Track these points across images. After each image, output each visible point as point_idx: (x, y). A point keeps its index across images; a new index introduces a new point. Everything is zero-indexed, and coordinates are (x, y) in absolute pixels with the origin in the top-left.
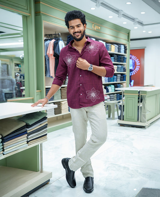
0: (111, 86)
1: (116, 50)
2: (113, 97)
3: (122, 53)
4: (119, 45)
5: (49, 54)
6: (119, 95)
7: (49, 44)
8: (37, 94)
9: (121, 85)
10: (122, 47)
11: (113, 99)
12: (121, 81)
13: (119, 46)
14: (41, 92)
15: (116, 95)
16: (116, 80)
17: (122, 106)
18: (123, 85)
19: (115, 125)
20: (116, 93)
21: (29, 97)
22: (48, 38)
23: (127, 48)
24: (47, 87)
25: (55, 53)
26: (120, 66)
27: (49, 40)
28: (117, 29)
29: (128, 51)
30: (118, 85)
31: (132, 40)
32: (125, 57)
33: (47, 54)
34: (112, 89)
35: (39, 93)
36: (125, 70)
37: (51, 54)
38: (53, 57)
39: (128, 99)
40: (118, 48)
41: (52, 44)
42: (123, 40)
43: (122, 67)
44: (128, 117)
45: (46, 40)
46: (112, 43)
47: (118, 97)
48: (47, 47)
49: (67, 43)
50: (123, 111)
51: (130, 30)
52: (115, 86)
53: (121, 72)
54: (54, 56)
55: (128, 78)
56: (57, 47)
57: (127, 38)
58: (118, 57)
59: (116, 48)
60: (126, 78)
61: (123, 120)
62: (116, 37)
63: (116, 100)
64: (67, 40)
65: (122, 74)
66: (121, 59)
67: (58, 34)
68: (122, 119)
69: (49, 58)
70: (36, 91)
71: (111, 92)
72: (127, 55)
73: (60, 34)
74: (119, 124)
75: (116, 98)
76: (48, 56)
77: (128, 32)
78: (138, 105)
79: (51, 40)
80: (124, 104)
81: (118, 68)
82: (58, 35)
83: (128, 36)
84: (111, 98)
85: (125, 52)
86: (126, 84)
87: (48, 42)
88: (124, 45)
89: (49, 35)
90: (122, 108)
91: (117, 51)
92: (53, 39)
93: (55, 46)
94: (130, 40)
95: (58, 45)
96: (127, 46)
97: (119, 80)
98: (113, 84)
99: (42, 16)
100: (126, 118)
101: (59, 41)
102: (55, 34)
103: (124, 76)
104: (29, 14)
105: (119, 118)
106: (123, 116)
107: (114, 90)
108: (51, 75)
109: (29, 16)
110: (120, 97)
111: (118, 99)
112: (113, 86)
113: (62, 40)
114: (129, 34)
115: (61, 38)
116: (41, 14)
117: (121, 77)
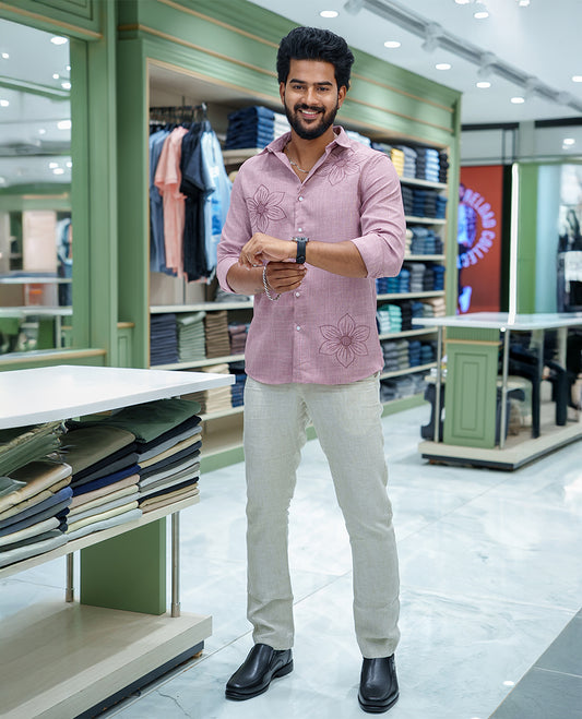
0: (387, 309)
1: (410, 168)
2: (395, 354)
3: (432, 181)
4: (420, 151)
5: (163, 183)
6: (416, 344)
7: (162, 143)
8: (119, 338)
9: (427, 308)
10: (432, 156)
11: (395, 362)
12: (425, 289)
13: (419, 155)
14: (133, 328)
15: (405, 344)
16: (409, 284)
17: (438, 386)
18: (433, 306)
19: (409, 460)
20: (407, 338)
21: (90, 347)
22: (157, 123)
23: (451, 161)
24: (155, 310)
25: (188, 182)
26: (423, 232)
27: (162, 128)
28: (414, 88)
29: (452, 174)
30: (416, 306)
31: (467, 128)
32: (442, 195)
33: (156, 185)
34: (394, 320)
35: (127, 333)
36: (439, 249)
37: (172, 185)
38: (178, 195)
39: (462, 359)
40: (417, 162)
41: (174, 146)
42: (433, 131)
43: (430, 236)
44: (458, 431)
45: (154, 130)
46: (395, 143)
47: (415, 351)
48: (156, 158)
49: (228, 141)
50: (442, 406)
51: (460, 93)
52: (402, 311)
53: (425, 253)
54: (182, 190)
55: (451, 279)
56: (195, 159)
57: (447, 124)
58: (414, 195)
59: (408, 160)
60: (443, 279)
61: (441, 440)
62: (409, 119)
63: (407, 365)
64: (229, 131)
65: (428, 264)
66: (425, 203)
67: (199, 108)
68: (437, 437)
69: (162, 198)
70: (115, 324)
71: (389, 331)
72: (450, 190)
73: (204, 107)
74: (424, 456)
75: (406, 358)
76: (159, 189)
77: (453, 101)
78: (499, 384)
79: (170, 128)
80: (443, 381)
81: (415, 237)
82: (196, 113)
83: (455, 116)
84: (388, 355)
85: (443, 178)
86: (445, 303)
87: (160, 136)
88: (438, 149)
89: (163, 109)
90: (435, 395)
91: (413, 172)
92: (177, 126)
93: (186, 155)
94: (459, 128)
95: (197, 150)
96: (449, 152)
97: (420, 286)
98: (396, 302)
99: (145, 41)
100: (453, 436)
101: (202, 135)
102: (184, 108)
103: (437, 269)
104: (98, 35)
105: (427, 433)
106: (441, 424)
107: (399, 326)
108: (170, 265)
109: (96, 41)
110: (422, 352)
111: (414, 361)
112: (395, 311)
113: (211, 131)
114: (455, 108)
115: (208, 124)
116: (140, 33)
117: (425, 276)
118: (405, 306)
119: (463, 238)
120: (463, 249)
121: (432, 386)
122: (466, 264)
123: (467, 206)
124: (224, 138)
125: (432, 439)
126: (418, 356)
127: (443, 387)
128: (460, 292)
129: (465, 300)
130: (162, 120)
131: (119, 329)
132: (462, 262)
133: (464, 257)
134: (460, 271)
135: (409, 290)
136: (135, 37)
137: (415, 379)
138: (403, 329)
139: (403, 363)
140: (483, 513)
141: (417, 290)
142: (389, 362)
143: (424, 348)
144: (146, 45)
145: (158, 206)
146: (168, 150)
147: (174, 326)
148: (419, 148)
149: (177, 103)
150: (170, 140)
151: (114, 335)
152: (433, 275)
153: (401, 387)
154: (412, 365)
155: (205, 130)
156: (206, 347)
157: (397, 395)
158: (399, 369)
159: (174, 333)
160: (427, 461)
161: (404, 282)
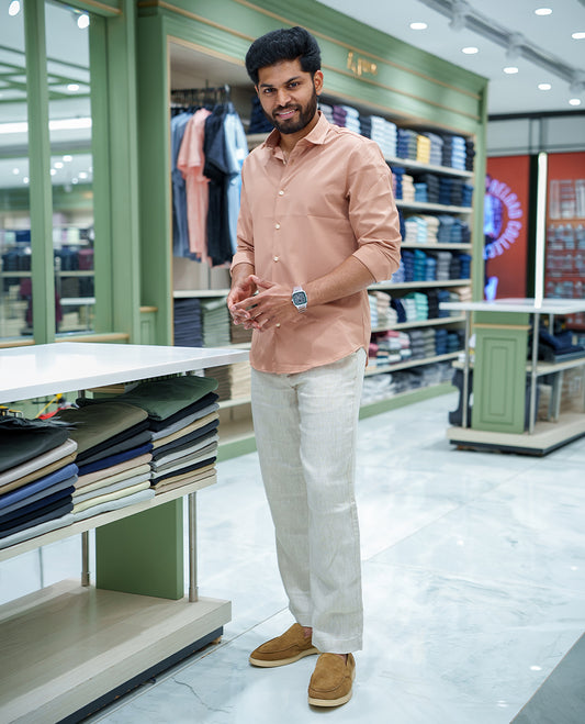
0: (413, 297)
1: (435, 156)
2: (421, 342)
3: (458, 169)
4: (447, 139)
5: (185, 166)
6: (443, 332)
7: (184, 126)
8: (142, 322)
9: (454, 296)
10: (459, 144)
11: (421, 350)
12: (451, 278)
13: (445, 142)
14: (156, 312)
15: (432, 332)
16: (435, 273)
17: (466, 372)
18: (459, 294)
19: (437, 446)
20: (433, 327)
21: (113, 331)
22: (180, 106)
23: (477, 149)
24: (179, 294)
25: (210, 164)
26: (449, 221)
27: (185, 110)
28: (440, 73)
29: (479, 162)
31: (494, 118)
32: (469, 183)
33: (179, 168)
34: (420, 308)
35: (151, 318)
36: (466, 236)
37: (195, 168)
38: (201, 178)
39: (490, 344)
40: (443, 149)
41: (197, 128)
42: (460, 119)
43: (456, 224)
44: (487, 417)
45: (176, 112)
46: (422, 130)
47: (442, 339)
48: (178, 141)
49: (252, 124)
50: (470, 391)
51: (487, 80)
52: (429, 299)
53: (452, 241)
54: (206, 173)
55: (477, 268)
56: (218, 141)
57: (474, 111)
58: (440, 183)
59: (435, 147)
60: (469, 267)
61: (469, 426)
62: (436, 106)
63: (434, 353)
64: (253, 114)
65: (455, 253)
66: (452, 191)
67: (222, 90)
68: (465, 423)
69: (184, 181)
70: (138, 309)
71: (416, 319)
72: (476, 179)
73: (227, 89)
74: (452, 442)
75: (432, 347)
76: (181, 172)
77: (479, 88)
78: (529, 369)
79: (193, 110)
80: (471, 366)
81: (441, 226)
82: (219, 94)
83: (481, 104)
84: (414, 343)
85: (469, 166)
86: (472, 292)
87: (183, 118)
88: (464, 137)
89: (186, 92)
90: (463, 380)
91: (439, 159)
92: (200, 109)
93: (209, 138)
94: (485, 118)
95: (220, 133)
96: (476, 140)
97: (446, 274)
98: (422, 291)
99: (165, 18)
100: (482, 421)
101: (225, 117)
102: (208, 90)
103: (464, 258)
104: (117, 10)
105: (455, 419)
106: (469, 410)
107: (425, 314)
108: (193, 249)
109: (115, 18)
110: (448, 341)
111: (441, 349)
112: (422, 299)
113: (234, 113)
114: (481, 95)
115: (231, 106)
116: (160, 10)
117: (452, 265)
118: (432, 294)
119: (489, 229)
120: (489, 240)
121: (460, 372)
122: (492, 255)
123: (494, 197)
124: (248, 123)
125: (460, 425)
126: (444, 344)
127: (471, 373)
128: (487, 283)
129: (491, 290)
130: (184, 102)
131: (142, 313)
132: (488, 252)
133: (490, 247)
134: (487, 262)
135: (435, 278)
136: (155, 14)
137: (442, 367)
138: (429, 317)
139: (429, 351)
140: (511, 497)
141: (444, 279)
142: (416, 350)
143: (451, 337)
144: (167, 23)
145: (180, 190)
146: (190, 133)
147: (198, 311)
148: (445, 135)
149: (200, 85)
150: (192, 122)
151: (137, 320)
152: (460, 263)
153: (427, 375)
154: (438, 353)
155: (228, 112)
156: (231, 333)
157: (423, 383)
158: (425, 357)
159: (198, 318)
160: (454, 446)
161: (430, 271)
